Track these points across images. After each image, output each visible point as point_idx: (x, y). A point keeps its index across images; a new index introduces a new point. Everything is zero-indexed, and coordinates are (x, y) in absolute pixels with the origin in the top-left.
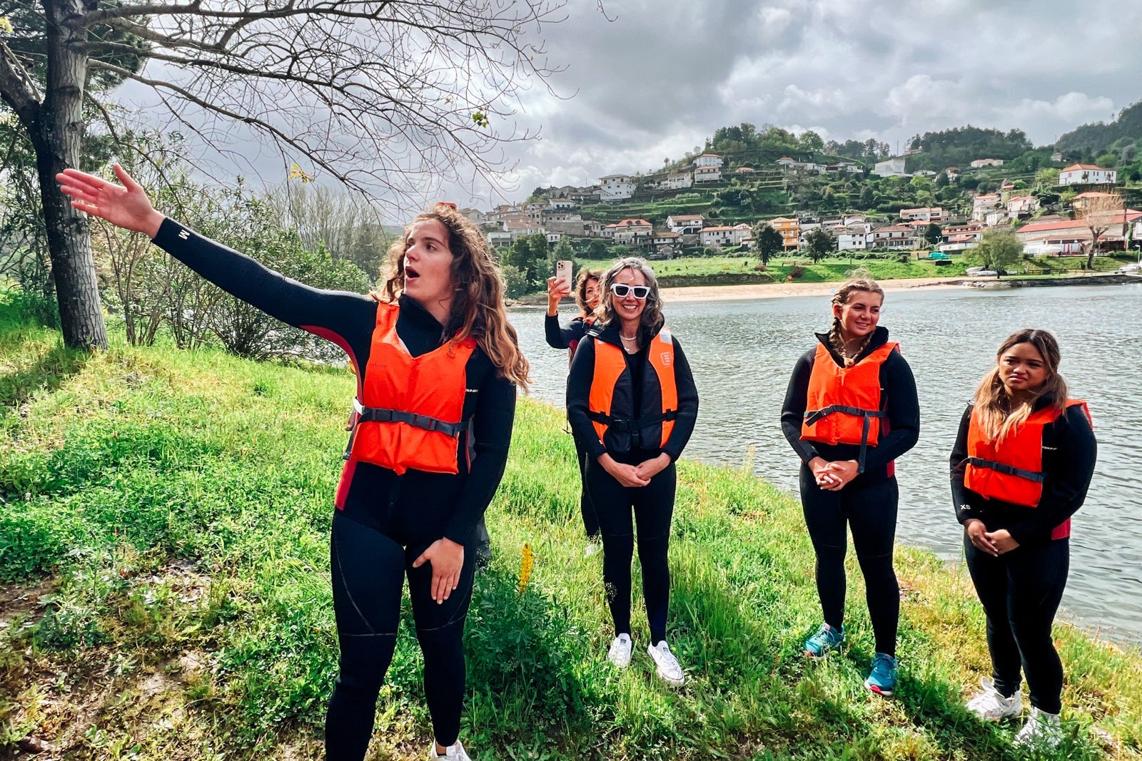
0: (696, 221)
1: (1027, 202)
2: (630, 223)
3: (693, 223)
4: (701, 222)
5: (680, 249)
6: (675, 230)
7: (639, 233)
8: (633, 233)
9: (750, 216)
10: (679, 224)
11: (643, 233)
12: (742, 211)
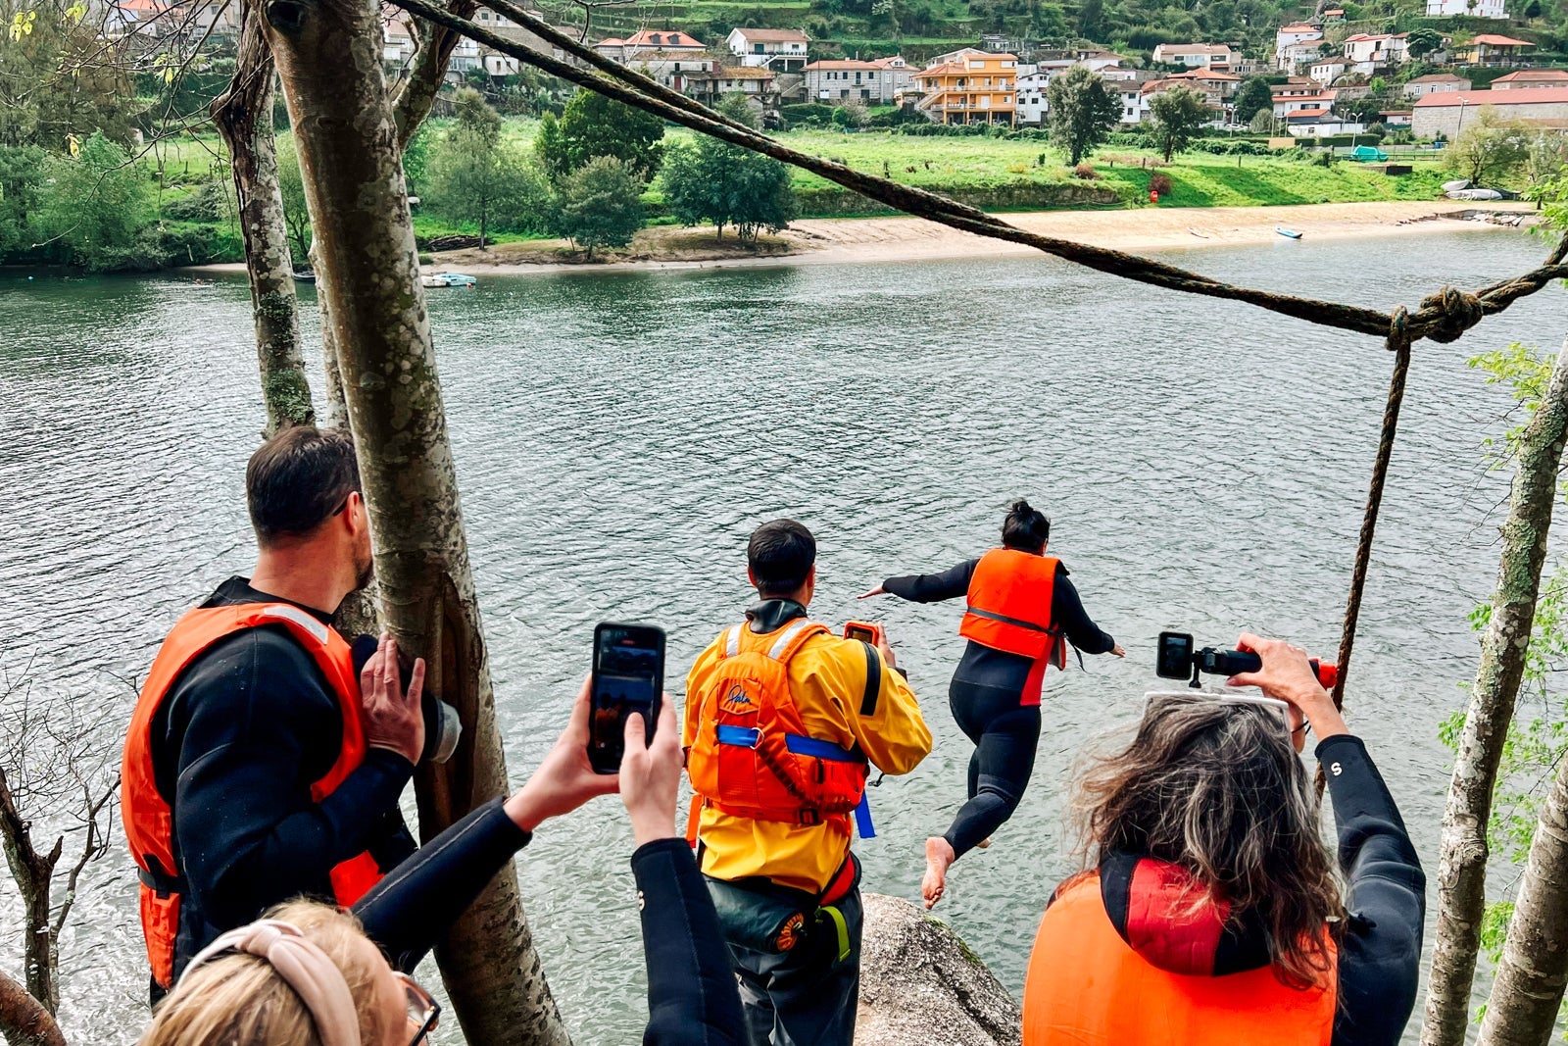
0: (793, 45)
1: (1383, 46)
2: (656, 39)
3: (787, 48)
4: (803, 48)
5: (776, 106)
6: (752, 60)
7: (685, 65)
8: (671, 65)
9: (894, 39)
10: (759, 49)
11: (694, 65)
12: (873, 27)
